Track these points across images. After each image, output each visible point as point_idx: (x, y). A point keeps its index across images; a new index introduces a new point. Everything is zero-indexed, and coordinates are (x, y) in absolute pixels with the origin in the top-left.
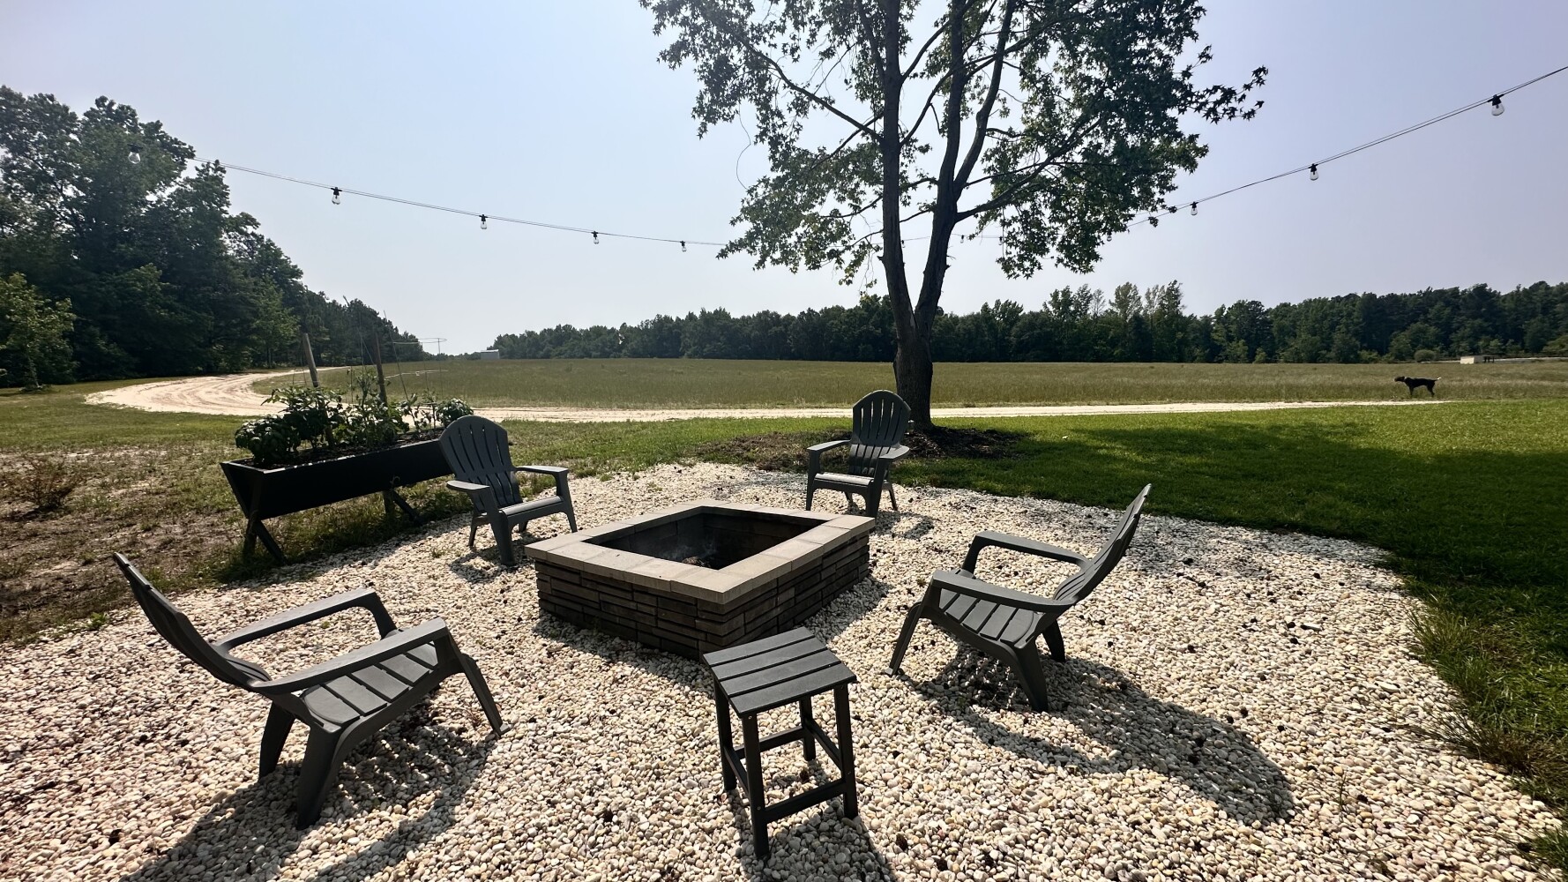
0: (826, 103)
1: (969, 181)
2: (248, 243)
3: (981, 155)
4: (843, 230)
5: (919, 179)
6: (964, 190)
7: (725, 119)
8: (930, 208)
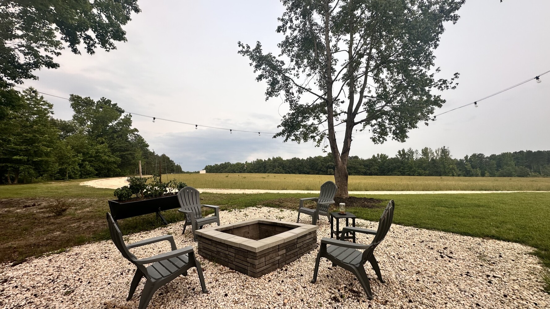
0: (309, 90)
1: (358, 112)
2: (135, 137)
3: (362, 104)
4: (316, 129)
5: (341, 112)
6: (357, 115)
7: (276, 96)
8: (345, 121)
